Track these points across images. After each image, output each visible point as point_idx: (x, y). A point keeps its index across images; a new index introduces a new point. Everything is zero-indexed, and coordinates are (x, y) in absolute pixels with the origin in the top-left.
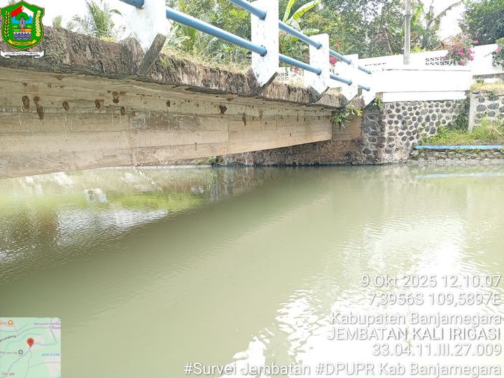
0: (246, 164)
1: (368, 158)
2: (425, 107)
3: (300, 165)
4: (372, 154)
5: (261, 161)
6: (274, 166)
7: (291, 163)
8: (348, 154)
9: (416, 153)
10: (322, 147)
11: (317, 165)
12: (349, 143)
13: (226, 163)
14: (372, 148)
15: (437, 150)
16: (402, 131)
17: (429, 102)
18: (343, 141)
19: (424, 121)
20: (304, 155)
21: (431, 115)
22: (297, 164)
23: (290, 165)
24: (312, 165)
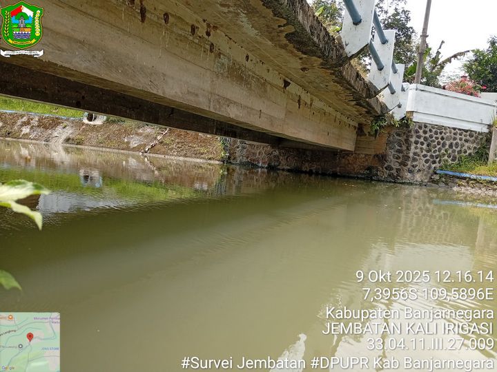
0: (260, 165)
1: (389, 175)
2: (450, 133)
3: (317, 174)
4: (394, 172)
5: (276, 164)
6: (288, 170)
7: (308, 170)
8: (369, 169)
9: (436, 177)
10: (343, 157)
11: (335, 176)
12: (372, 157)
13: (238, 162)
14: (395, 166)
15: (458, 178)
16: (426, 153)
17: (454, 129)
18: (366, 155)
19: (447, 147)
20: (323, 164)
21: (455, 142)
22: (314, 171)
23: (306, 172)
24: (329, 175)
